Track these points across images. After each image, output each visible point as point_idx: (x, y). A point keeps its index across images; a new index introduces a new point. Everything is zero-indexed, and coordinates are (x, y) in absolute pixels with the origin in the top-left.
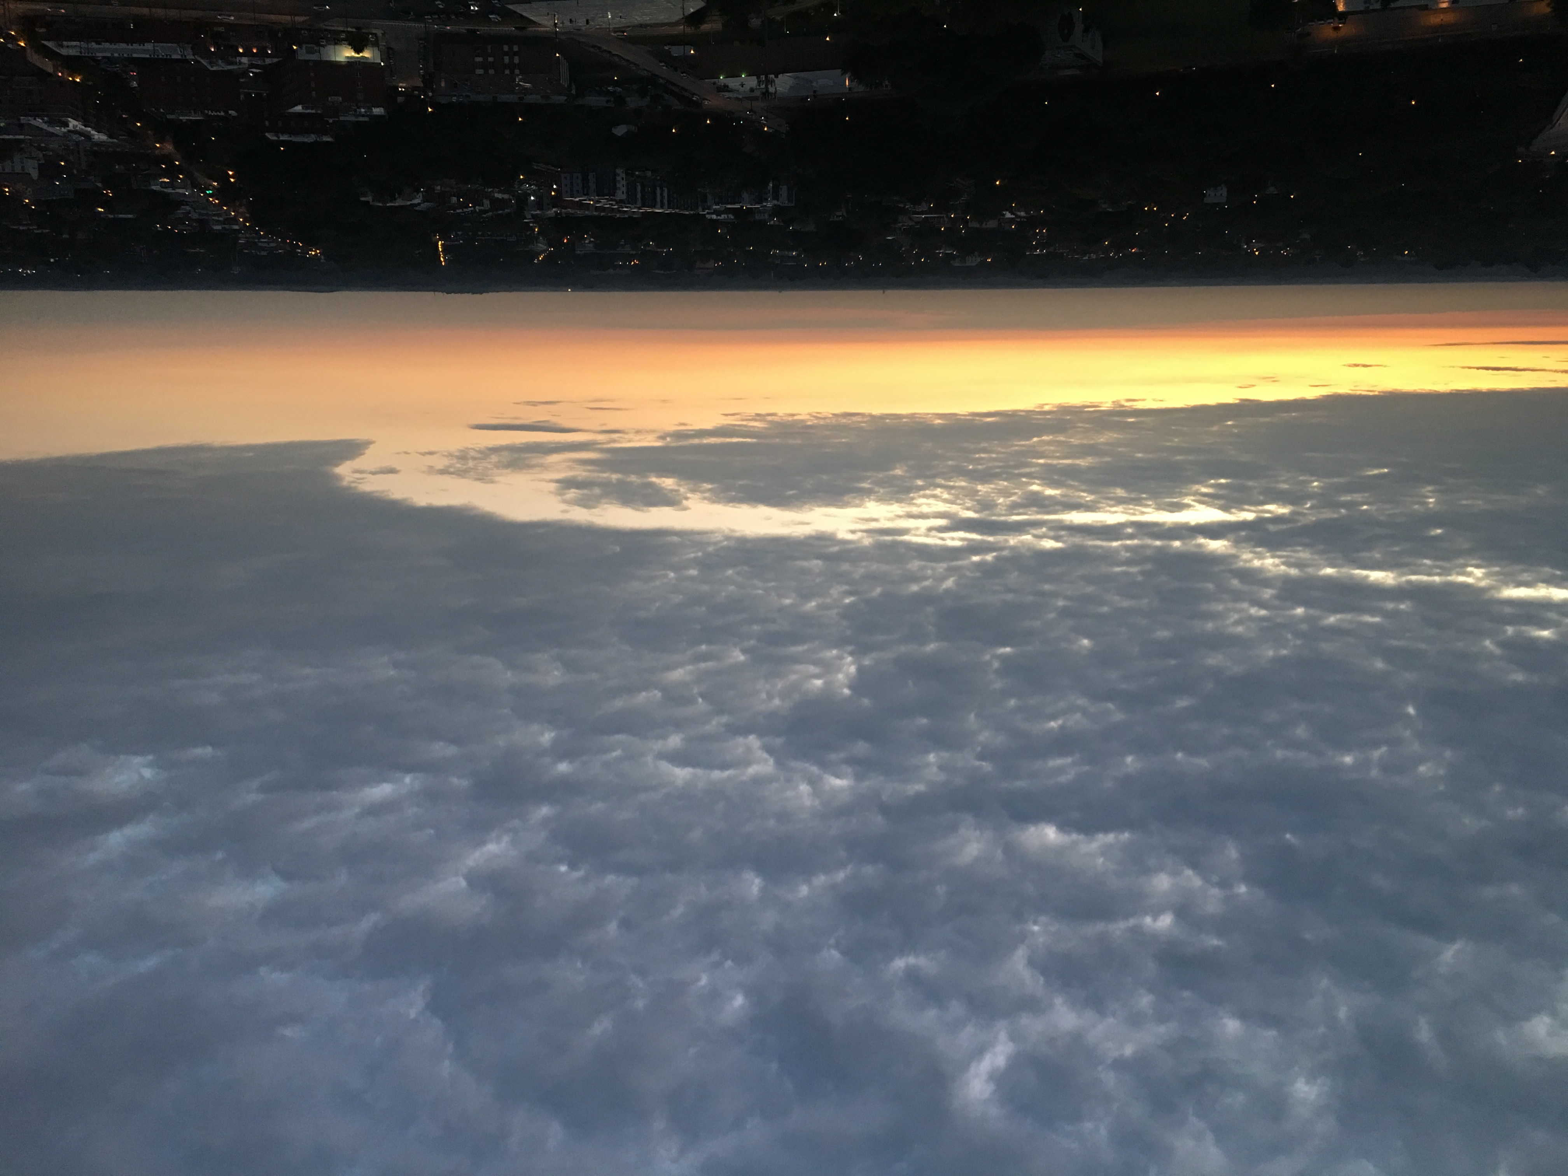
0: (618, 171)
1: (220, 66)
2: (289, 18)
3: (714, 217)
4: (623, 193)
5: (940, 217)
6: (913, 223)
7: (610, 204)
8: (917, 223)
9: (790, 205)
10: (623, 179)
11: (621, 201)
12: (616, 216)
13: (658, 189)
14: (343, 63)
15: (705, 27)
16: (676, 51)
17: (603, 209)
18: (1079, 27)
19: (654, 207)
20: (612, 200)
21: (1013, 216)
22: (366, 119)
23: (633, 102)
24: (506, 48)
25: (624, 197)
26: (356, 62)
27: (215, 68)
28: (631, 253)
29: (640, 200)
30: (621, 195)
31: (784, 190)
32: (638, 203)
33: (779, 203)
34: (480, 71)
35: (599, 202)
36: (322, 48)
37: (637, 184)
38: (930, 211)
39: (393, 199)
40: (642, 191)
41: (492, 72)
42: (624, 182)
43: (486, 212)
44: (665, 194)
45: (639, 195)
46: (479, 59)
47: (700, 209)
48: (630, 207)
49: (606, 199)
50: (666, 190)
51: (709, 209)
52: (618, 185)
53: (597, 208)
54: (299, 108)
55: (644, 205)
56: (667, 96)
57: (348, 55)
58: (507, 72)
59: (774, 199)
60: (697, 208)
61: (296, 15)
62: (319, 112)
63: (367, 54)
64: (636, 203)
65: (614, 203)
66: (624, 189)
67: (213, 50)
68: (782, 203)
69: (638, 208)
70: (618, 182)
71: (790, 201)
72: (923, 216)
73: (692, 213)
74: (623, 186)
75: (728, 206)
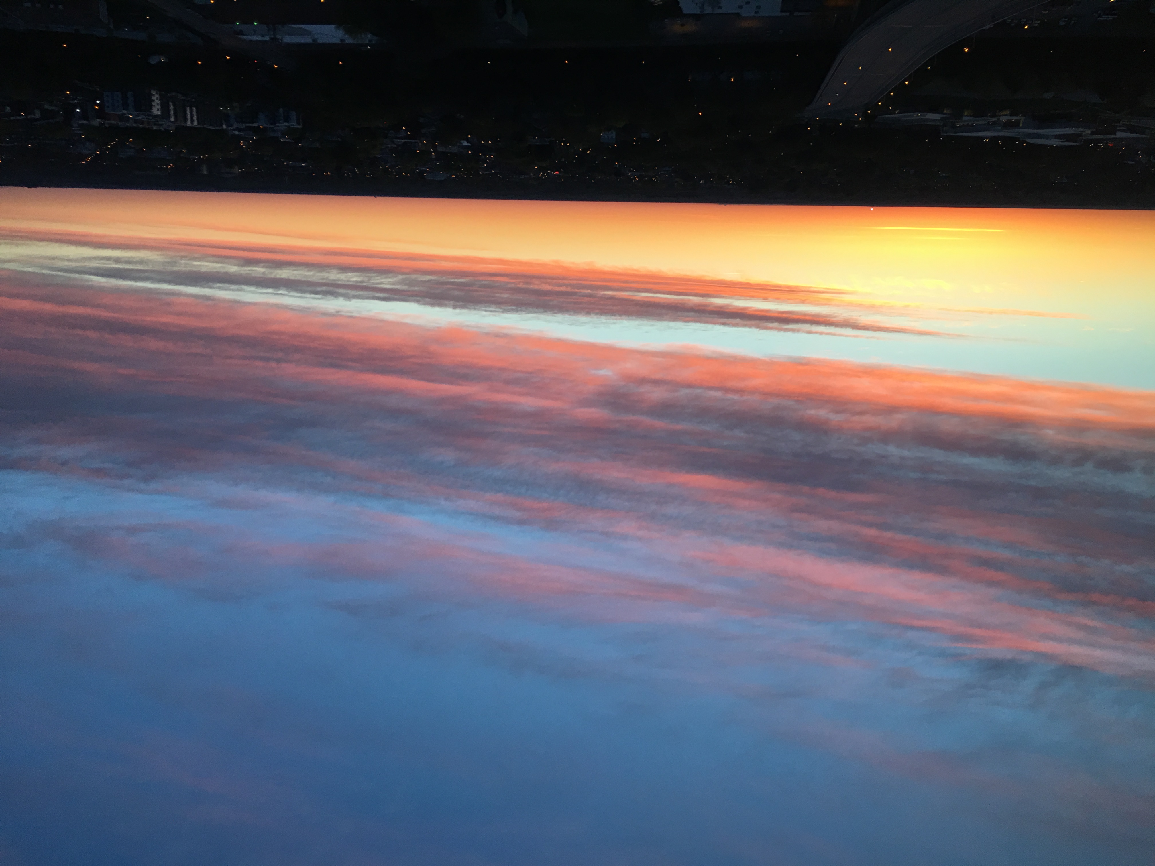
0: (153, 92)
3: (236, 133)
4: (158, 110)
5: (416, 142)
6: (396, 146)
7: (147, 118)
8: (398, 146)
9: (298, 126)
10: (157, 99)
11: (157, 116)
12: (152, 128)
13: (188, 109)
17: (141, 122)
19: (186, 122)
20: (149, 115)
21: (469, 145)
23: (164, 37)
25: (159, 113)
28: (168, 158)
29: (173, 117)
30: (156, 111)
31: (293, 115)
33: (289, 125)
35: (137, 116)
37: (170, 103)
38: (408, 137)
40: (175, 109)
42: (159, 102)
43: (36, 120)
44: (195, 113)
45: (172, 113)
47: (224, 127)
48: (164, 122)
49: (143, 114)
50: (194, 109)
51: (232, 126)
52: (153, 103)
53: (136, 121)
55: (176, 121)
56: (192, 35)
59: (286, 121)
60: (222, 125)
64: (170, 120)
65: (150, 117)
66: (159, 107)
68: (292, 125)
69: (172, 122)
70: (153, 101)
71: (298, 123)
72: (403, 141)
73: (217, 128)
74: (158, 104)
75: (248, 125)
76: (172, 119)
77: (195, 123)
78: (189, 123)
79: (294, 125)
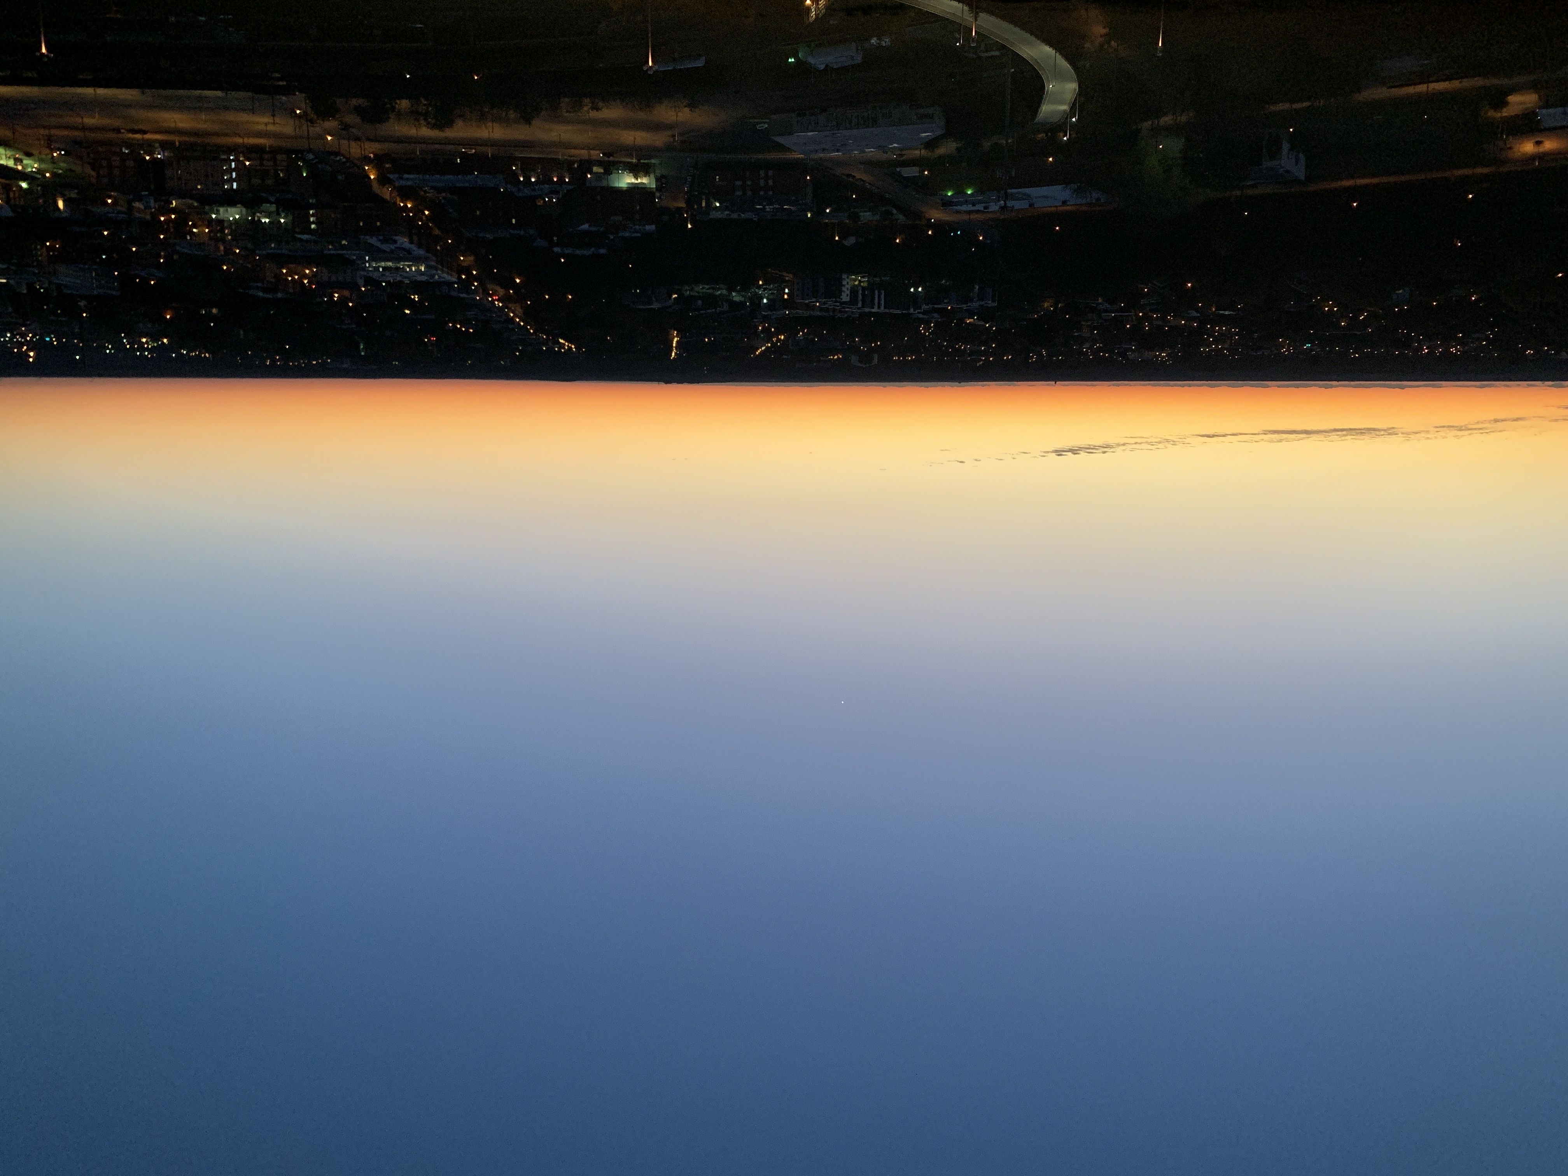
0: (844, 276)
1: (527, 192)
2: (586, 152)
3: (921, 315)
4: (847, 296)
5: (1129, 316)
6: (1103, 321)
7: (834, 305)
8: (1106, 320)
9: (993, 305)
10: (847, 283)
11: (845, 303)
13: (876, 292)
14: (624, 189)
15: (941, 151)
16: (909, 172)
17: (827, 310)
18: (1286, 146)
19: (873, 308)
20: (836, 302)
21: (1199, 315)
22: (639, 235)
23: (866, 216)
24: (762, 173)
25: (848, 299)
26: (635, 187)
27: (521, 194)
28: (838, 347)
29: (861, 302)
30: (845, 297)
31: (989, 292)
32: (859, 304)
33: (983, 303)
34: (739, 193)
35: (825, 303)
36: (609, 177)
38: (1120, 310)
39: (650, 303)
40: (863, 295)
41: (749, 193)
42: (849, 287)
43: (725, 313)
44: (882, 296)
45: (860, 297)
46: (738, 183)
47: (912, 309)
48: (851, 308)
49: (832, 300)
50: (883, 292)
51: (920, 308)
52: (844, 289)
53: (821, 309)
54: (586, 226)
55: (863, 306)
56: (895, 211)
57: (629, 182)
58: (762, 193)
59: (979, 300)
60: (909, 309)
61: (591, 149)
62: (602, 229)
63: (644, 180)
64: (857, 306)
65: (838, 304)
66: (848, 292)
67: (522, 179)
68: (986, 303)
69: (858, 309)
70: (844, 285)
71: (993, 301)
72: (1113, 315)
73: (904, 312)
74: (848, 289)
75: (936, 306)
76: (860, 305)
77: (882, 308)
78: (876, 306)
79: (988, 304)
